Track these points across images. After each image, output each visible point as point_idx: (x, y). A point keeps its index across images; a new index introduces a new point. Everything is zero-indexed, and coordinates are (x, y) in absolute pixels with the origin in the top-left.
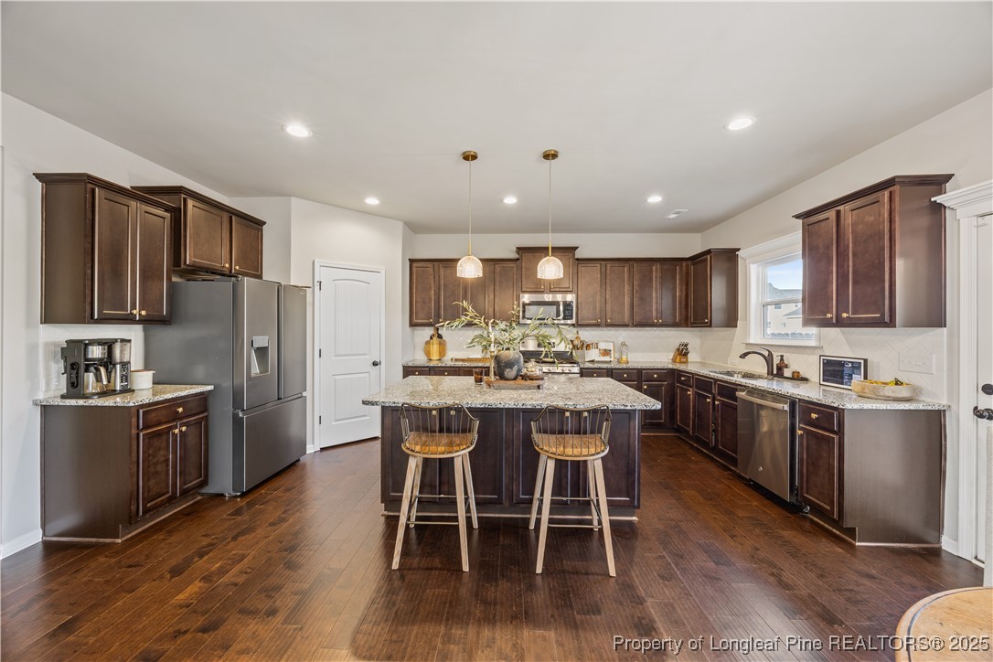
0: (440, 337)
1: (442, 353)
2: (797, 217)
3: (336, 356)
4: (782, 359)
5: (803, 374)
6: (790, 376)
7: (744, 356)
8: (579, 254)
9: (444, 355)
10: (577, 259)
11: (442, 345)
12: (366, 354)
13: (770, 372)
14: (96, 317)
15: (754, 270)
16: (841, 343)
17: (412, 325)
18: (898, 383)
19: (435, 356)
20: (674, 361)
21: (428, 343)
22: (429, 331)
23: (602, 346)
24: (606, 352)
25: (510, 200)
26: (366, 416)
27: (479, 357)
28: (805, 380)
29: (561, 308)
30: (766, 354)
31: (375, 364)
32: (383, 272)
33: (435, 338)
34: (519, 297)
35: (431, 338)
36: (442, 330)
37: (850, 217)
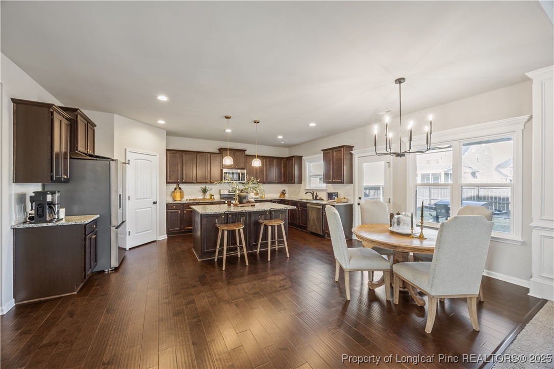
0: (180, 189)
1: (182, 197)
2: (322, 150)
3: (136, 199)
4: (317, 194)
5: (322, 198)
6: (319, 199)
7: (306, 193)
8: (247, 153)
9: (183, 198)
10: (246, 155)
11: (182, 193)
12: (150, 198)
13: (313, 199)
14: (54, 179)
15: (307, 164)
16: (332, 188)
17: (167, 183)
18: (344, 198)
19: (178, 198)
20: (280, 197)
21: (173, 192)
22: (175, 186)
24: (257, 194)
25: (229, 131)
26: (150, 230)
27: (202, 198)
28: (323, 200)
29: (241, 176)
30: (312, 192)
31: (154, 203)
32: (158, 156)
33: (178, 190)
34: (222, 170)
35: (175, 189)
36: (181, 186)
37: (335, 154)
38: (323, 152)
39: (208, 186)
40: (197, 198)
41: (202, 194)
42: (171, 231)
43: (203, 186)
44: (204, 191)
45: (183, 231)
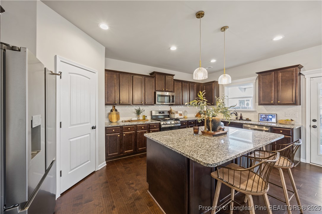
0: (116, 110)
1: (118, 118)
2: (257, 73)
3: (71, 125)
4: (241, 115)
5: (250, 119)
6: (245, 119)
7: (231, 114)
9: (119, 120)
10: (174, 80)
11: (118, 114)
12: (88, 123)
13: (236, 119)
15: (225, 88)
16: (264, 110)
17: (106, 104)
18: (292, 120)
19: (114, 120)
21: (109, 114)
22: (111, 107)
23: (179, 112)
24: (181, 115)
25: (173, 48)
27: (136, 119)
29: (171, 98)
30: (236, 113)
31: (93, 128)
32: (97, 73)
33: (114, 111)
34: (155, 93)
35: (112, 111)
36: (117, 107)
37: (280, 75)
38: (257, 75)
39: (142, 108)
40: (133, 119)
41: (136, 115)
42: (110, 156)
43: (137, 108)
44: (138, 112)
45: (122, 155)
